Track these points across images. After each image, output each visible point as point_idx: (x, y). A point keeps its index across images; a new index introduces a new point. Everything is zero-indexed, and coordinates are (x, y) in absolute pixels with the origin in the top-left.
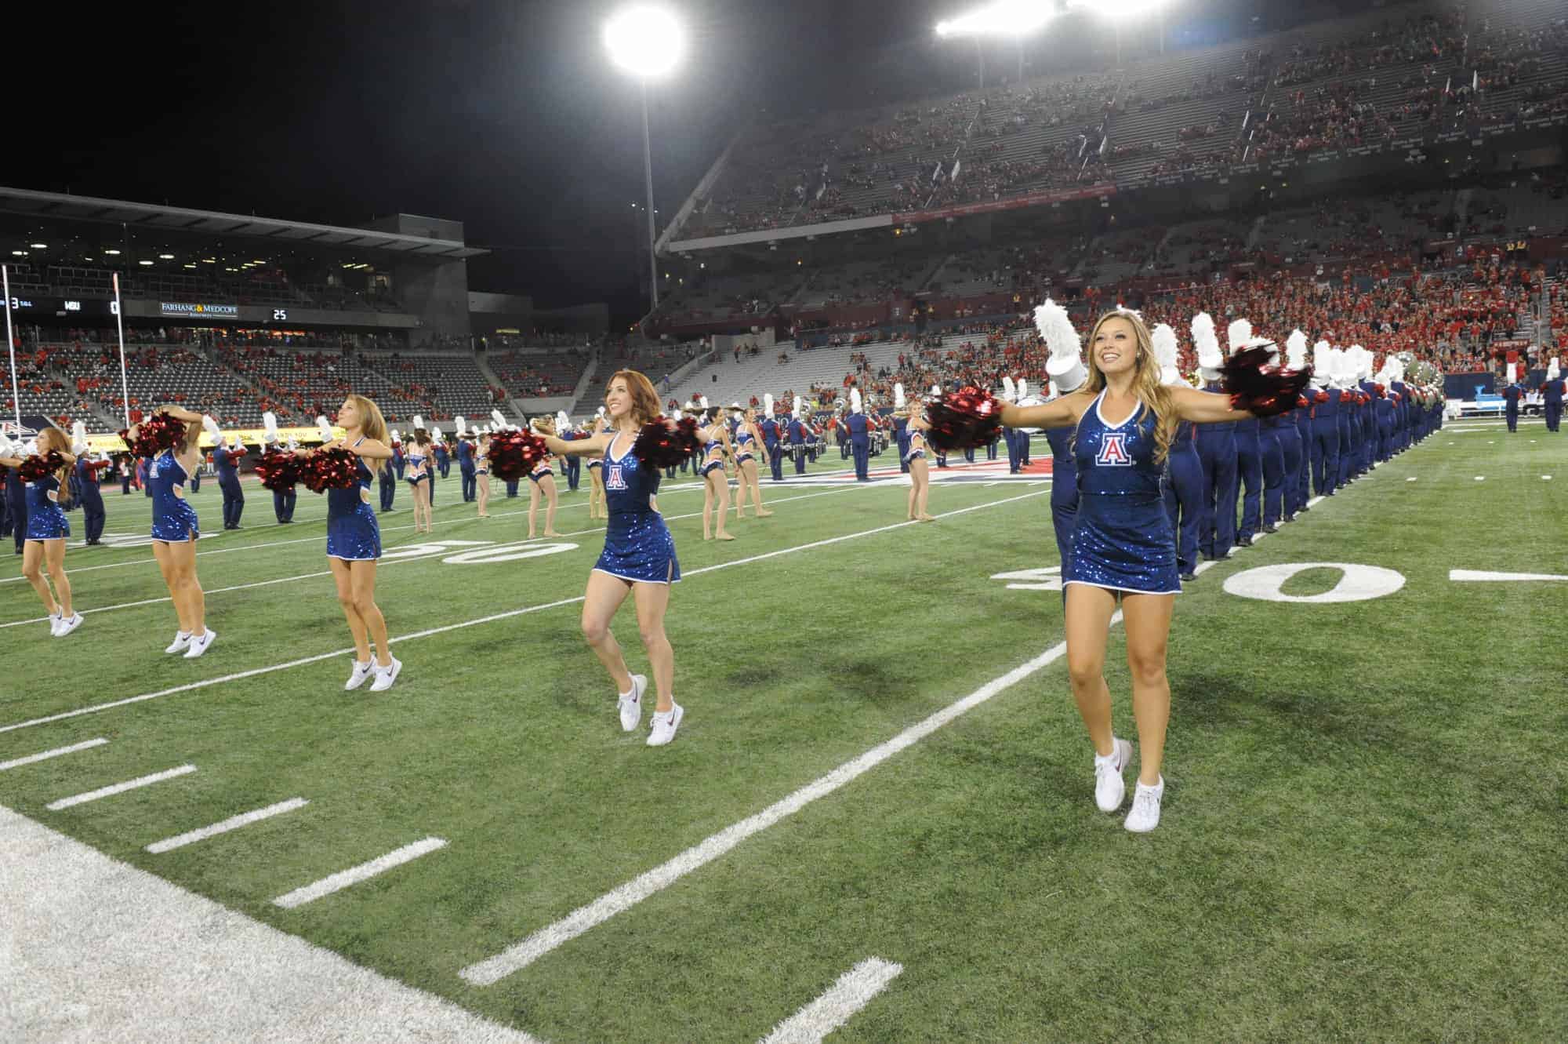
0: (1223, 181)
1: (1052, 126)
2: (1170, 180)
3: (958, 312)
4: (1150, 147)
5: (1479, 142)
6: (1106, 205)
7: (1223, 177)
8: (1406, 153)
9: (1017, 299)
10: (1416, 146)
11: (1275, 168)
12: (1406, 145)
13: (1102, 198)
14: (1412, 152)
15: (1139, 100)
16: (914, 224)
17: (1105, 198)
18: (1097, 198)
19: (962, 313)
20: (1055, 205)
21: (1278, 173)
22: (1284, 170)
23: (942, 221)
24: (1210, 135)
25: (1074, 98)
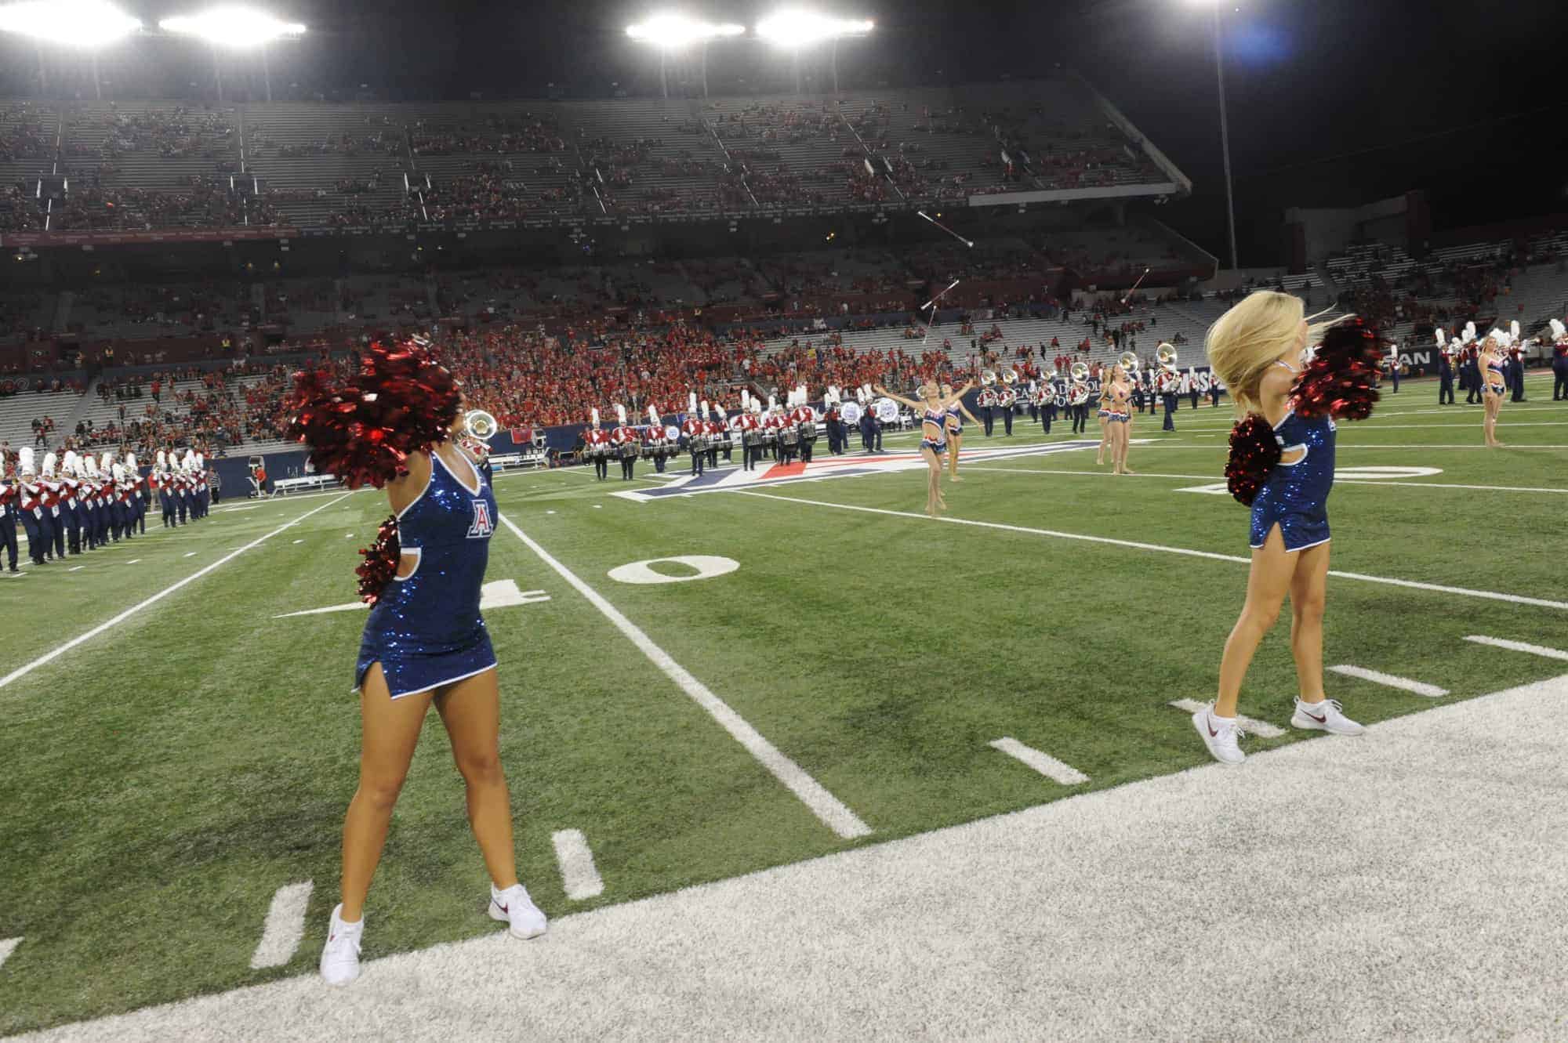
0: (411, 237)
1: (174, 156)
2: (357, 230)
3: (148, 356)
4: (315, 194)
5: (625, 228)
6: (286, 249)
7: (410, 233)
8: (570, 230)
9: (226, 344)
10: (580, 224)
11: (461, 230)
12: (572, 223)
13: (282, 241)
14: (576, 230)
15: (269, 145)
16: (34, 249)
17: (285, 241)
18: (277, 241)
19: (153, 358)
20: (228, 243)
21: (462, 235)
22: (466, 232)
23: (76, 248)
24: (373, 191)
25: (187, 130)
